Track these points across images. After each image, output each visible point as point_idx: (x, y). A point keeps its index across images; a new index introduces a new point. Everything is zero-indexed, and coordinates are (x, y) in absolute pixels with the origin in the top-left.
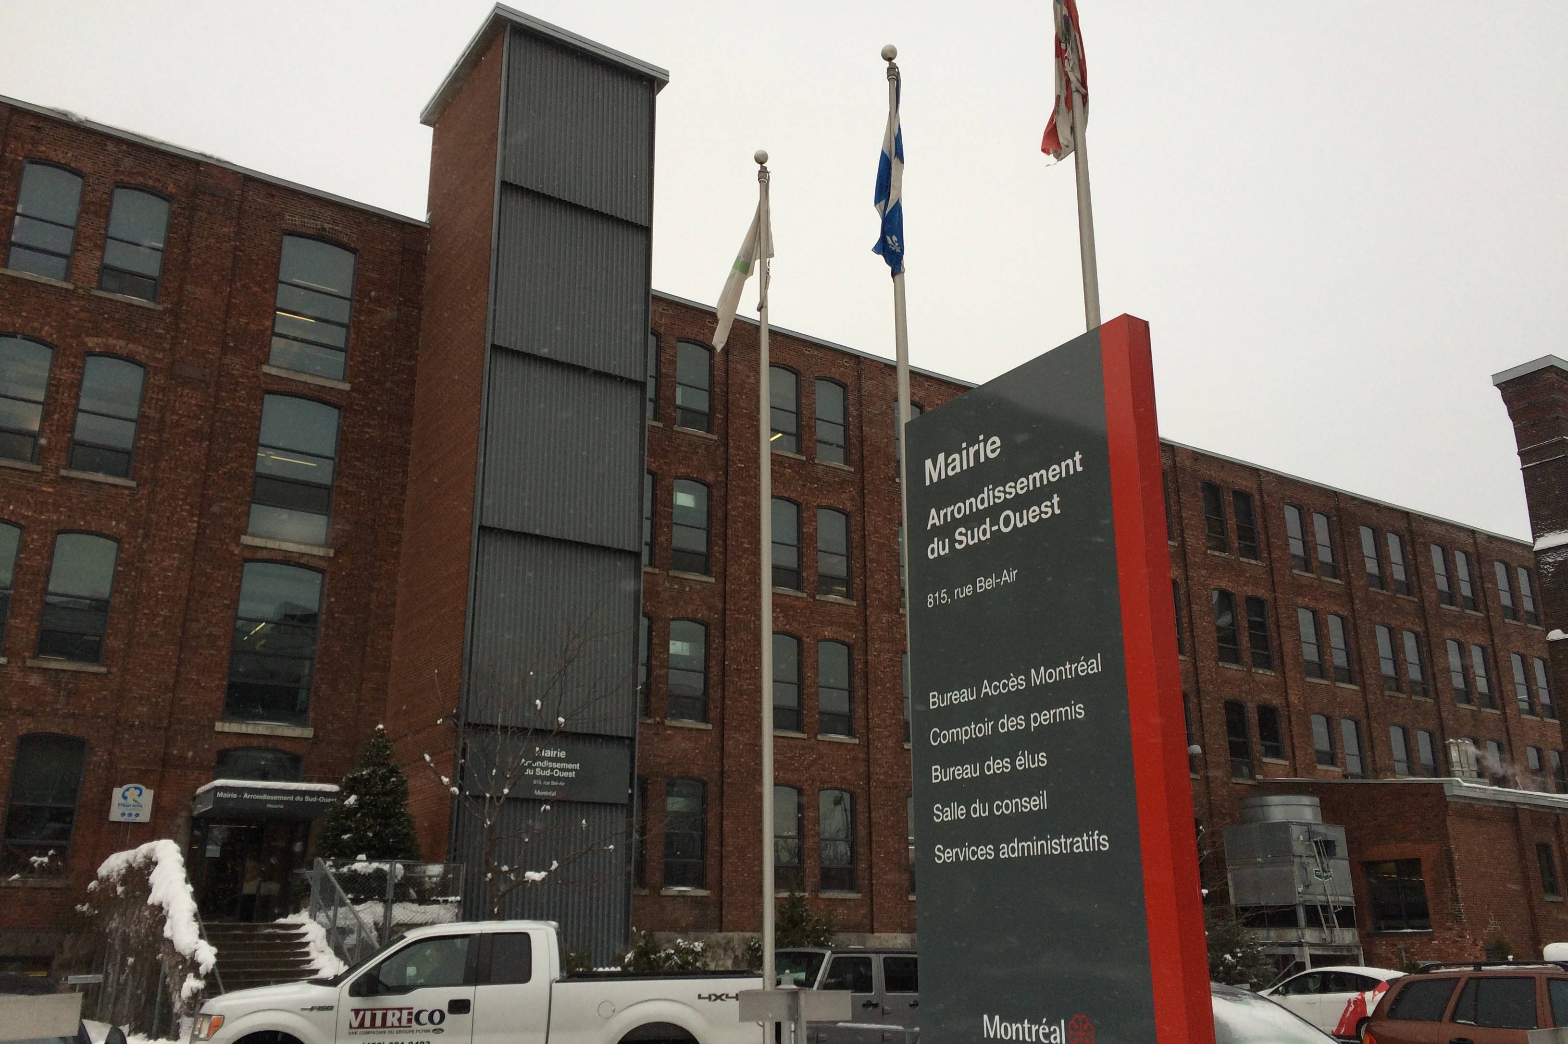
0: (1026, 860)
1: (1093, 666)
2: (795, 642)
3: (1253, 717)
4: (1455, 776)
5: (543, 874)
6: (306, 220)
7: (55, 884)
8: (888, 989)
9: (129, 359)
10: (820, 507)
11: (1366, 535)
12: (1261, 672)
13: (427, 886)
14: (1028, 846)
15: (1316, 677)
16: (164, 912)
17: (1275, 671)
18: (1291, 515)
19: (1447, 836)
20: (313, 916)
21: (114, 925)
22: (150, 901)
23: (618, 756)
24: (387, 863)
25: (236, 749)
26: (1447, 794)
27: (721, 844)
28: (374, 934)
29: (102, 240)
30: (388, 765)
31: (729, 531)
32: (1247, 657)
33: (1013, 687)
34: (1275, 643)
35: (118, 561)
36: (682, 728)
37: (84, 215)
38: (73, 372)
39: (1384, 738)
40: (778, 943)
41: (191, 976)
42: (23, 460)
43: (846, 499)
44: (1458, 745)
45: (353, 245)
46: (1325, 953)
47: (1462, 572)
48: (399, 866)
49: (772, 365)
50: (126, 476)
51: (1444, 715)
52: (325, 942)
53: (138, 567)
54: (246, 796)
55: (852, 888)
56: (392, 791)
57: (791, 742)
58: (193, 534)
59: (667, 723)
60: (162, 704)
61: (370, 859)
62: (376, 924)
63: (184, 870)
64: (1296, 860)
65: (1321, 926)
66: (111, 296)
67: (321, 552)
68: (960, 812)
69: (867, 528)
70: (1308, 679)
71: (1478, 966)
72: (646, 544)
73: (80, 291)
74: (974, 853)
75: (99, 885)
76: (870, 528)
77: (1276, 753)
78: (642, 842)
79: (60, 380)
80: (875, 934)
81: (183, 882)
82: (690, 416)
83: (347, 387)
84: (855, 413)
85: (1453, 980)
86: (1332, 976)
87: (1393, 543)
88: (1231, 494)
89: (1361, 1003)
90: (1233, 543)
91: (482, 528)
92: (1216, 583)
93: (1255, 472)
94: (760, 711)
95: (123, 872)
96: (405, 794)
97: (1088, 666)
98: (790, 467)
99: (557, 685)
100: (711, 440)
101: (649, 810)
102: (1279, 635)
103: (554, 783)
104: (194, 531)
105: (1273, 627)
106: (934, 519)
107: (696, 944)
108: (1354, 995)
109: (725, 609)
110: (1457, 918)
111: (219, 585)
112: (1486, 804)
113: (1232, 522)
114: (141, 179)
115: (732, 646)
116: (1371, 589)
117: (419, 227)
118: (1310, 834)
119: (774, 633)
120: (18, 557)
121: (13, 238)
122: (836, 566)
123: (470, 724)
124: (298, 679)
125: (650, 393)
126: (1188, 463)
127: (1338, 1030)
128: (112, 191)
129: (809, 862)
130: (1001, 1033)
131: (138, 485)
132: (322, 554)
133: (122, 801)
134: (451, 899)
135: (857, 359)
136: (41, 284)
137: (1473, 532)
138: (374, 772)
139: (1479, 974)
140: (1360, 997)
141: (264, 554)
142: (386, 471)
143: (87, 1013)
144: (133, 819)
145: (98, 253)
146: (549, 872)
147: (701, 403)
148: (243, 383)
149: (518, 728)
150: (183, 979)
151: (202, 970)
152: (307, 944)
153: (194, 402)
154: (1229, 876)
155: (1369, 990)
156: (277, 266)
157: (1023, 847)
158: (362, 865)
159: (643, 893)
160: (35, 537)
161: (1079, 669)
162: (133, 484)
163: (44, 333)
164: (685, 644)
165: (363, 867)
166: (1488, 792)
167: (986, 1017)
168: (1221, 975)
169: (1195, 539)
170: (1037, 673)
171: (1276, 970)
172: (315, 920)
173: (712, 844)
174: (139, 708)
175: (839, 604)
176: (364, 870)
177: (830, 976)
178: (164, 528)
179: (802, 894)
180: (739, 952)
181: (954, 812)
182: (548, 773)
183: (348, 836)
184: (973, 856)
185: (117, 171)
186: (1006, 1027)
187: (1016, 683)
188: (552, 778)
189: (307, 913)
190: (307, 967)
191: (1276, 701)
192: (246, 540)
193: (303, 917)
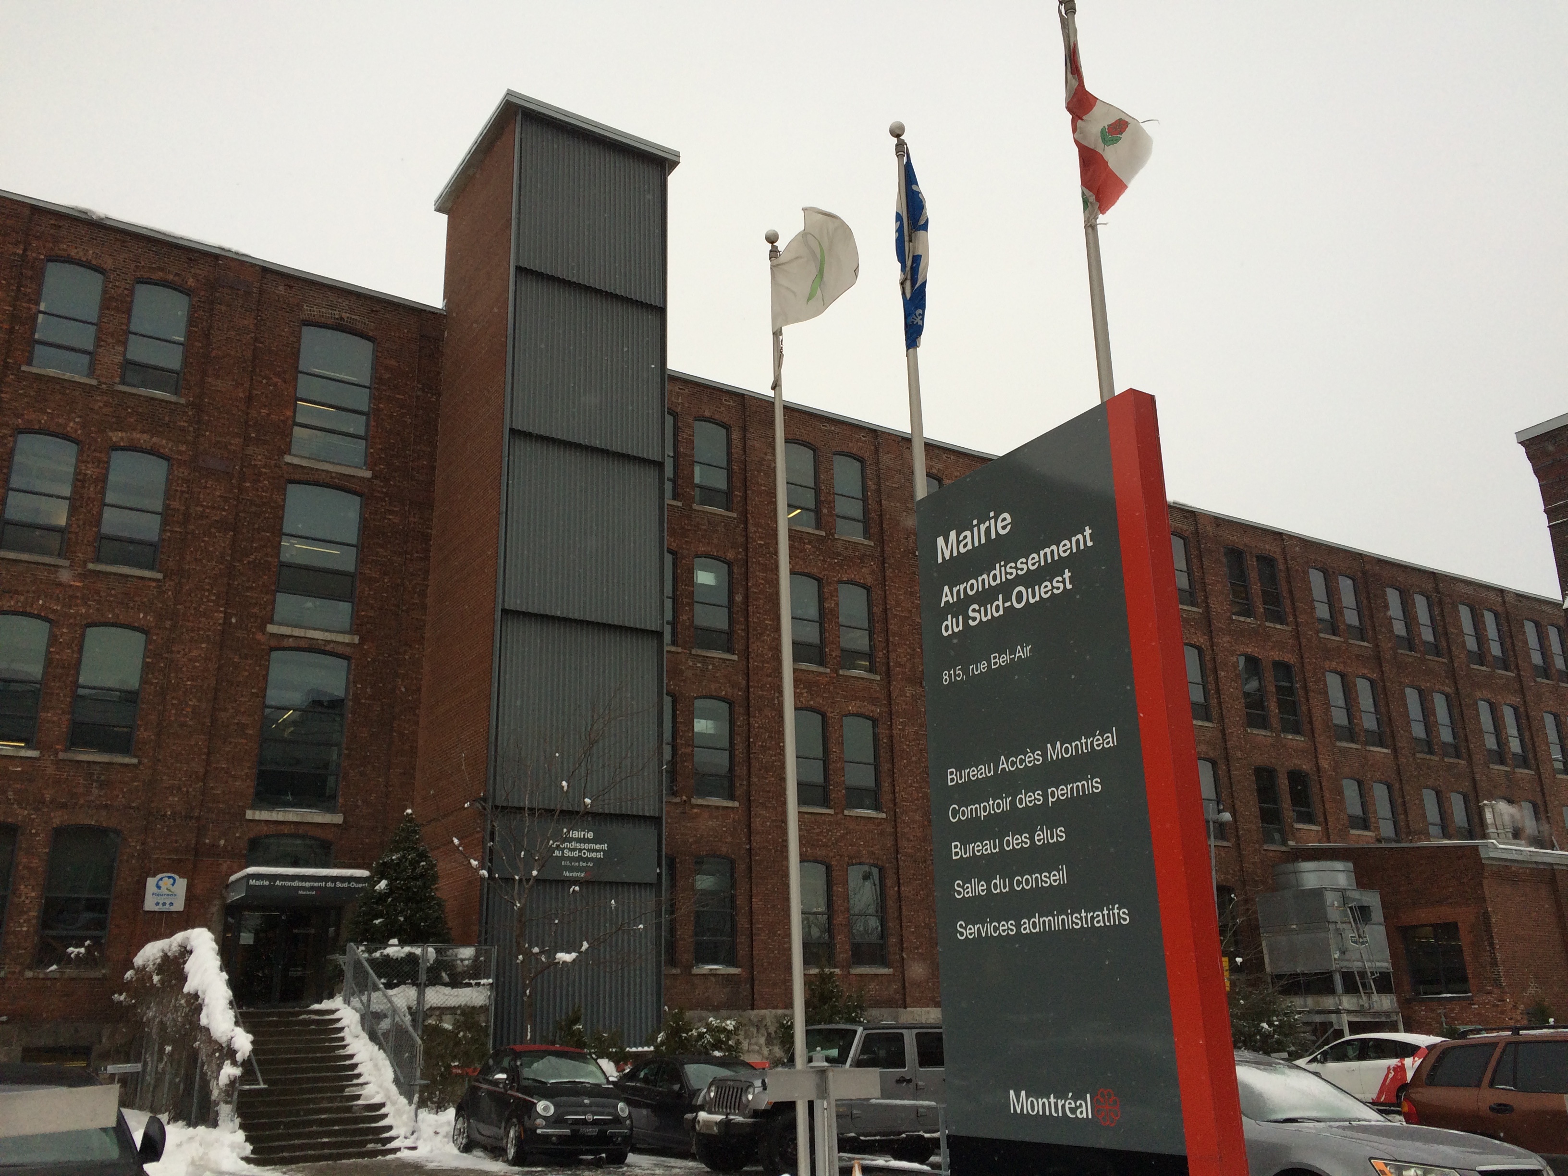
0: (1047, 936)
1: (1108, 740)
2: (820, 717)
3: (1283, 783)
4: (1490, 839)
5: (574, 955)
6: (324, 310)
7: (93, 974)
8: (922, 1065)
9: (152, 452)
10: (841, 582)
11: (1393, 597)
12: (1290, 737)
13: (460, 969)
14: (1050, 920)
15: (1346, 741)
16: (200, 1001)
17: (1305, 736)
18: (1316, 579)
19: (1484, 900)
20: (347, 1001)
21: (151, 1014)
22: (186, 990)
23: (646, 835)
24: (419, 946)
25: (267, 836)
26: (1482, 856)
27: (751, 922)
28: (408, 1018)
29: (124, 335)
30: (417, 849)
31: (751, 609)
32: (1275, 722)
33: (1030, 762)
34: (1304, 708)
35: (147, 653)
36: (709, 806)
37: (107, 311)
38: (98, 467)
39: (1417, 802)
40: (809, 1021)
41: (228, 1063)
42: (50, 554)
43: (866, 574)
44: (1492, 807)
45: (371, 334)
46: (1364, 1020)
47: (1491, 631)
48: (431, 950)
49: (787, 441)
50: (152, 568)
51: (1478, 777)
52: (359, 1028)
53: (167, 658)
54: (278, 883)
55: (884, 963)
56: (422, 875)
57: (818, 817)
58: (220, 624)
59: (694, 801)
60: (193, 793)
61: (402, 943)
62: (409, 1008)
63: (218, 958)
64: (1332, 927)
65: (1358, 991)
66: (134, 390)
67: (346, 639)
68: (981, 888)
69: (888, 602)
70: (1338, 744)
71: (1516, 1031)
72: (668, 623)
73: (104, 386)
74: (996, 929)
75: (136, 974)
76: (891, 602)
77: (1309, 819)
78: (672, 922)
79: (86, 475)
80: (908, 1009)
81: (218, 970)
82: (709, 494)
83: (368, 474)
84: (873, 487)
85: (1492, 1045)
86: (1371, 1043)
87: (1420, 604)
88: (1254, 559)
89: (1401, 1069)
90: (1259, 608)
91: (504, 611)
92: (1242, 648)
93: (1278, 536)
94: (784, 789)
95: (159, 961)
96: (435, 878)
97: (1104, 740)
98: (810, 543)
99: (583, 764)
100: (730, 517)
101: (677, 888)
102: (1308, 700)
103: (581, 864)
104: (221, 621)
105: (1301, 692)
106: (948, 596)
107: (728, 1022)
108: (1394, 1062)
109: (748, 687)
110: (1497, 982)
111: (247, 674)
112: (1523, 865)
113: (1256, 588)
114: (161, 274)
115: (755, 723)
116: (1399, 651)
117: (434, 313)
118: (1345, 900)
119: (796, 709)
120: (48, 652)
121: (37, 336)
122: (859, 640)
123: (497, 807)
124: (326, 766)
125: (669, 471)
126: (1210, 530)
127: (1379, 1097)
128: (134, 287)
129: (839, 938)
130: (1027, 1108)
131: (164, 578)
132: (347, 641)
133: (156, 890)
134: (483, 981)
135: (874, 434)
136: (65, 380)
137: (1501, 592)
138: (404, 856)
139: (1515, 1038)
140: (1399, 1064)
141: (291, 642)
142: (408, 556)
143: (126, 1102)
144: (167, 908)
145: (121, 349)
146: (580, 953)
147: (719, 481)
148: (265, 473)
149: (546, 810)
150: (220, 1067)
151: (239, 1057)
152: (341, 1029)
153: (218, 493)
154: (1264, 944)
155: (1408, 1056)
156: (296, 355)
157: (1044, 922)
158: (394, 950)
159: (674, 971)
160: (64, 630)
161: (1095, 743)
162: (160, 576)
163: (69, 429)
164: (709, 722)
165: (396, 952)
166: (1524, 854)
167: (1012, 1092)
168: (1258, 1044)
169: (1220, 605)
170: (1054, 748)
171: (1314, 1038)
172: (349, 1005)
173: (742, 922)
174: (170, 799)
175: (863, 679)
176: (396, 955)
177: (863, 1052)
178: (191, 618)
179: (832, 970)
180: (772, 1030)
181: (976, 888)
182: (576, 854)
183: (379, 920)
184: (995, 932)
185: (137, 267)
186: (1032, 1102)
187: (1032, 758)
188: (580, 859)
189: (341, 998)
190: (342, 1052)
191: (1306, 767)
192: (271, 628)
193: (337, 1003)
